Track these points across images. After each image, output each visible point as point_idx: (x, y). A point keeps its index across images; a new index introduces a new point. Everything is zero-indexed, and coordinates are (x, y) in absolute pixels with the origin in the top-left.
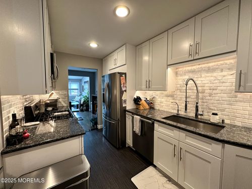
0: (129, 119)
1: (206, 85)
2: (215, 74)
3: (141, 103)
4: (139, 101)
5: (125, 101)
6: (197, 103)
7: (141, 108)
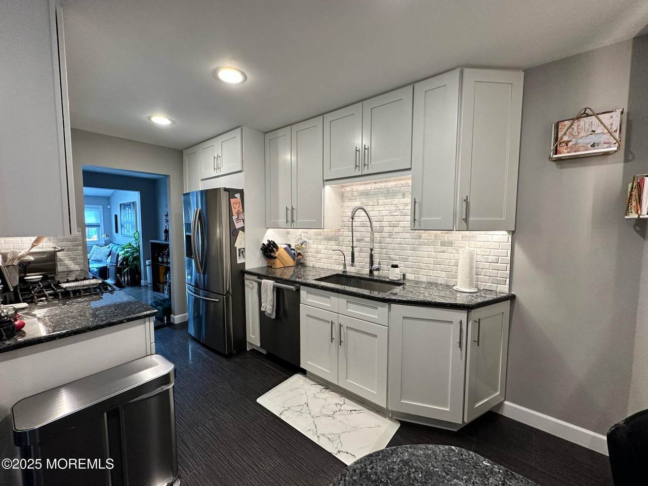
0: (252, 289)
1: (385, 219)
2: (396, 201)
3: (277, 254)
4: (273, 251)
5: (242, 251)
6: (372, 250)
7: (278, 264)
